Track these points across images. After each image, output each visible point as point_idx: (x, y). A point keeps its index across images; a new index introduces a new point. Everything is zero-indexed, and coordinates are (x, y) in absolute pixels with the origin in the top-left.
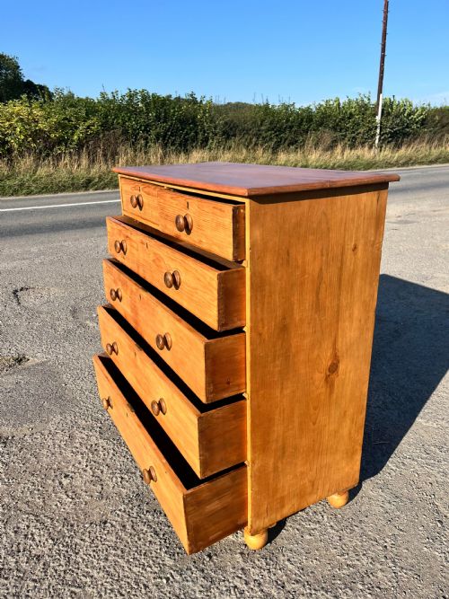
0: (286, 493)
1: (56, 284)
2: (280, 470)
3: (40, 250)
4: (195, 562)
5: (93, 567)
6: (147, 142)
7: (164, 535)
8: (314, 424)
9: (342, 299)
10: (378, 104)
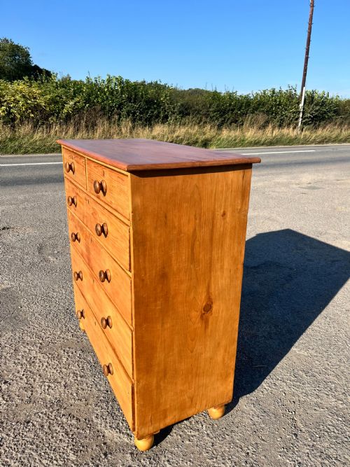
0: (168, 406)
1: (32, 226)
2: (162, 388)
3: (25, 198)
4: (93, 459)
5: (12, 458)
6: (120, 117)
7: (72, 435)
8: (192, 352)
9: (214, 253)
10: (302, 95)
